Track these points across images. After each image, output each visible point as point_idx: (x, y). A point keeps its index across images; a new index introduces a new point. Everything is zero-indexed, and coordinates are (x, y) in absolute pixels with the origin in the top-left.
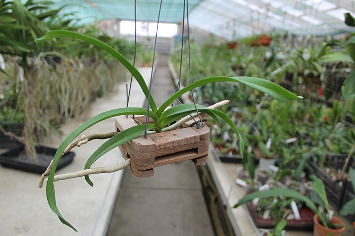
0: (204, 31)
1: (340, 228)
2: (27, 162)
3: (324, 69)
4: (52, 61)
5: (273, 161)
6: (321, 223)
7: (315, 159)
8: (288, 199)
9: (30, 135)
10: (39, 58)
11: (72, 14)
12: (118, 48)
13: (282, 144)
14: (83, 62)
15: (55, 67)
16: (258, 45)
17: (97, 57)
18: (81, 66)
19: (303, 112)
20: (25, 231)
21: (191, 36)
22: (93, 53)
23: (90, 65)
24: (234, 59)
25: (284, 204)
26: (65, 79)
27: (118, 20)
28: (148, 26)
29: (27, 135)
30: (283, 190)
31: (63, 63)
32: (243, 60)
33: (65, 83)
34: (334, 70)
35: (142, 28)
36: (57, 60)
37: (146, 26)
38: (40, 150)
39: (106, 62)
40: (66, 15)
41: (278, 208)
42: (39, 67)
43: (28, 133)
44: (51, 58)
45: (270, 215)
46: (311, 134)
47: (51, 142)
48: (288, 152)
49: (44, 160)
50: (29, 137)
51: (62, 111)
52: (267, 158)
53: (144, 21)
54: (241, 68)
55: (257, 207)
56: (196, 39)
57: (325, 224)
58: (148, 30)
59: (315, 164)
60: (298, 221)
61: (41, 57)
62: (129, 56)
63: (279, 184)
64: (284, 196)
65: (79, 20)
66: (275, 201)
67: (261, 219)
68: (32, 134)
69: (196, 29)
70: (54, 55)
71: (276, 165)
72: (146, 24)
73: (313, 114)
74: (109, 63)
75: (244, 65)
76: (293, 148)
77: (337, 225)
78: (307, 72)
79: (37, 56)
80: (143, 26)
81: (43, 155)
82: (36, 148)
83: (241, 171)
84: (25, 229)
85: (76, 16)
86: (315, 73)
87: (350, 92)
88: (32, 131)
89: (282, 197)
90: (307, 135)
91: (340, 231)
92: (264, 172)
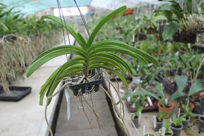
0: (103, 9)
1: (171, 107)
2: (6, 96)
3: (158, 24)
4: (11, 39)
5: (139, 78)
6: (161, 106)
7: (162, 73)
8: (146, 96)
9: (5, 81)
10: (3, 39)
11: (19, 12)
12: (51, 26)
13: (144, 67)
14: (30, 37)
15: (13, 42)
16: (127, 15)
17: (39, 33)
18: (29, 39)
19: (157, 48)
20: (7, 131)
21: (96, 13)
22: (36, 31)
23: (35, 38)
24: (116, 24)
25: (144, 99)
26: (20, 48)
27: (53, 9)
28: (70, 10)
29: (3, 81)
30: (144, 92)
31: (18, 40)
32: (120, 23)
33: (21, 50)
34: (162, 24)
35: (67, 12)
36: (14, 38)
37: (69, 10)
38: (12, 89)
39: (45, 35)
40: (15, 13)
41: (141, 101)
42: (3, 44)
43: (4, 80)
44: (10, 38)
45: (136, 105)
46: (161, 60)
47: (19, 84)
48: (148, 72)
49: (15, 93)
50: (4, 82)
51: (22, 66)
52: (136, 76)
53: (67, 7)
54: (120, 28)
55: (129, 102)
56: (99, 14)
57: (163, 106)
58: (70, 12)
59: (161, 76)
60: (151, 107)
61: (4, 38)
62: (60, 29)
63: (142, 89)
64: (144, 95)
65: (23, 14)
66: (139, 98)
67: (132, 108)
68: (6, 80)
69: (98, 8)
70: (12, 36)
71: (141, 79)
72: (69, 9)
73: (163, 49)
74: (47, 35)
75: (122, 26)
76: (151, 69)
77: (169, 105)
78: (148, 27)
79: (2, 38)
80: (67, 10)
81: (15, 91)
82: (9, 87)
83: (122, 85)
84: (7, 130)
85: (21, 12)
86: (153, 27)
87: (166, 35)
88: (5, 79)
89: (143, 95)
90: (159, 61)
91: (171, 108)
92: (134, 84)
